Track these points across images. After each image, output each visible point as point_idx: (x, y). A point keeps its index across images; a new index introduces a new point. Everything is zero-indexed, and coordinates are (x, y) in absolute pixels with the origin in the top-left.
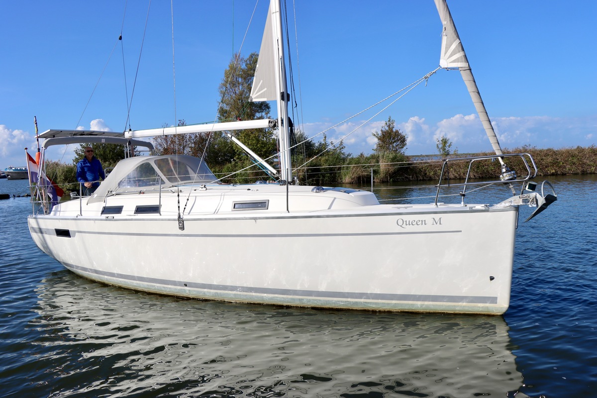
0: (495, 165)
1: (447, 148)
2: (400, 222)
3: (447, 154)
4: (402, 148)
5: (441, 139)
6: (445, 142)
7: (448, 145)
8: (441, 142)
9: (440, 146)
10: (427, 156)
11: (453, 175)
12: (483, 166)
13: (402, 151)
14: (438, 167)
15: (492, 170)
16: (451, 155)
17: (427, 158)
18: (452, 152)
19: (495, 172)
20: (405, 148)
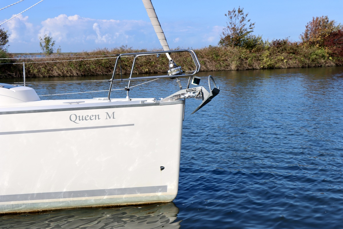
0: (96, 64)
1: (50, 47)
2: (73, 118)
3: (51, 53)
4: (4, 44)
5: (45, 38)
6: (48, 40)
7: (51, 43)
8: (44, 41)
9: (44, 44)
10: (31, 54)
11: (57, 72)
12: (85, 64)
13: (4, 47)
14: (41, 65)
15: (93, 68)
16: (54, 53)
17: (30, 56)
18: (55, 51)
19: (96, 70)
20: (7, 44)
